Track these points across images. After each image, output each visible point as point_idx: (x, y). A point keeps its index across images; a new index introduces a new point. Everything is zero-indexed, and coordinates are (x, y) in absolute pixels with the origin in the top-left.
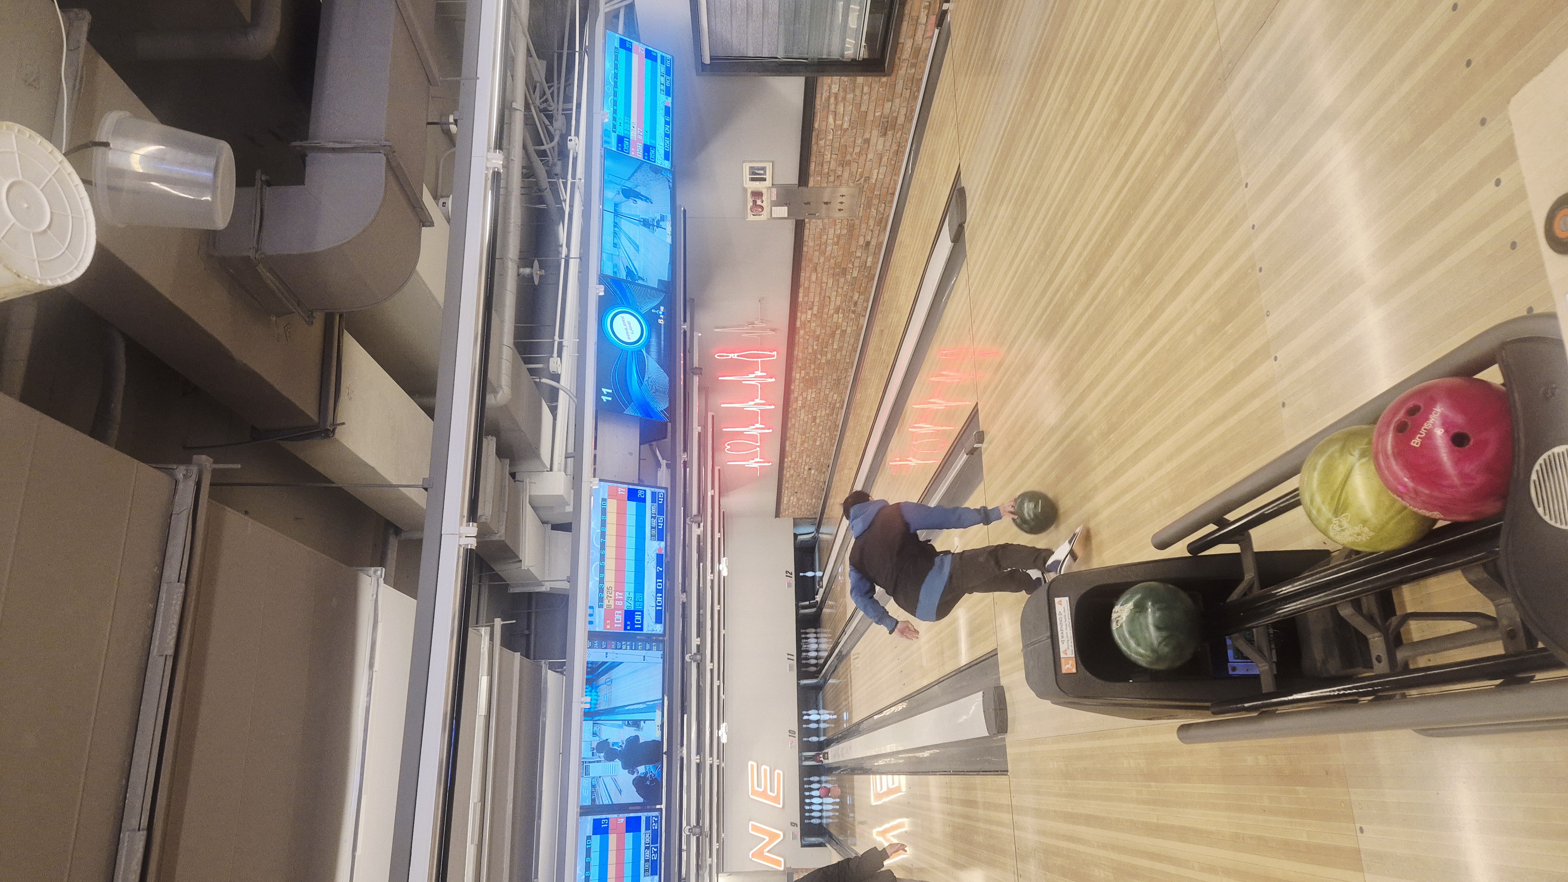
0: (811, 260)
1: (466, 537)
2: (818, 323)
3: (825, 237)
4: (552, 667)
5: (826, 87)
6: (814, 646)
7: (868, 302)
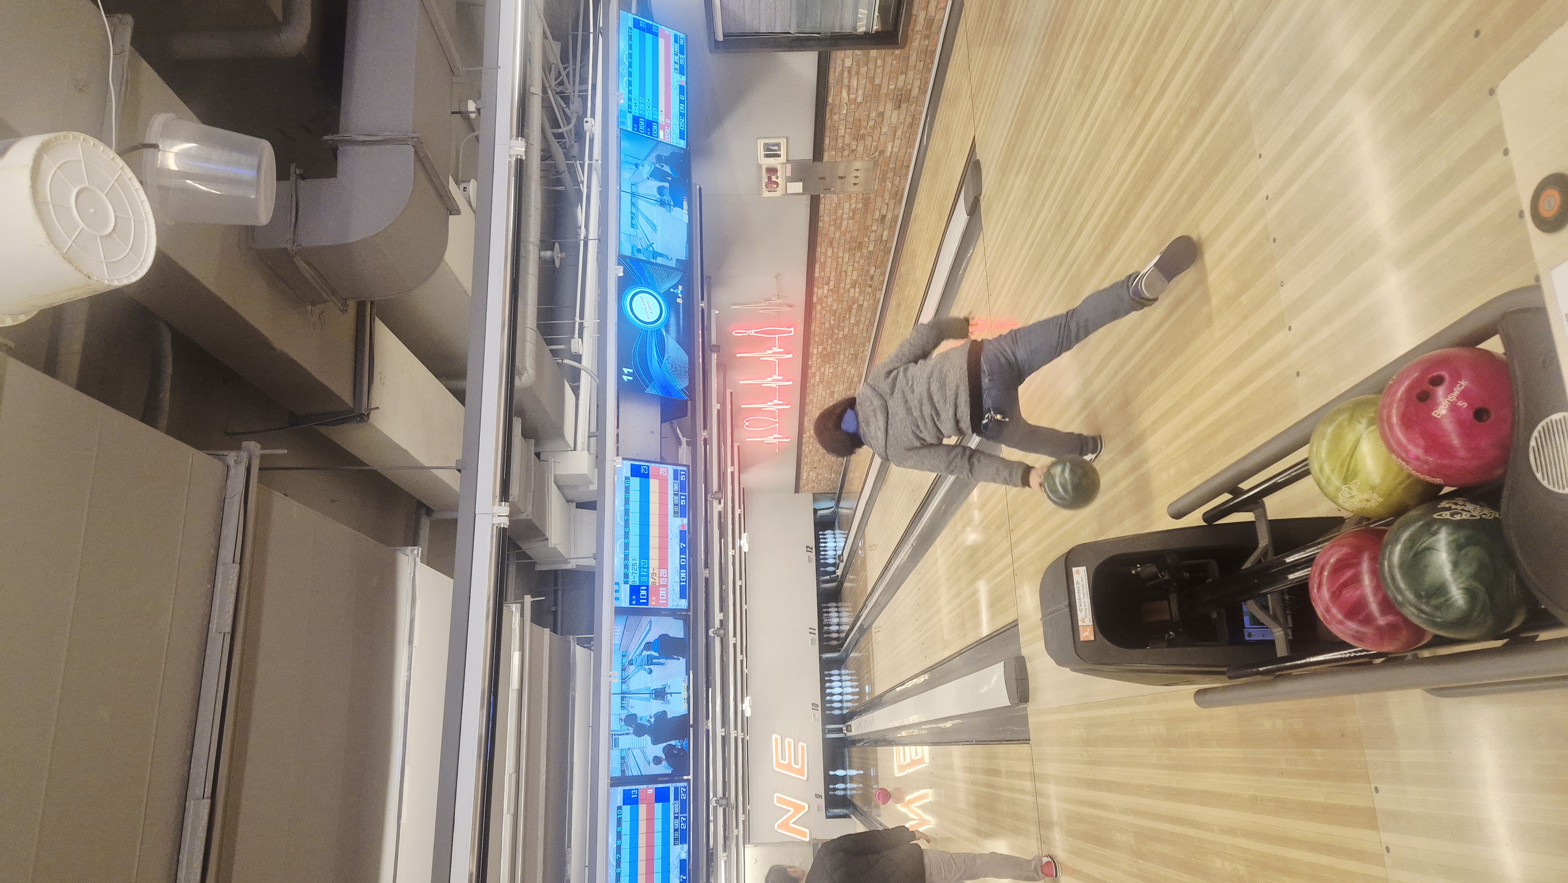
0: (826, 235)
1: (499, 516)
2: (835, 297)
3: (840, 212)
4: (580, 642)
5: (839, 62)
6: (836, 620)
7: (885, 275)
